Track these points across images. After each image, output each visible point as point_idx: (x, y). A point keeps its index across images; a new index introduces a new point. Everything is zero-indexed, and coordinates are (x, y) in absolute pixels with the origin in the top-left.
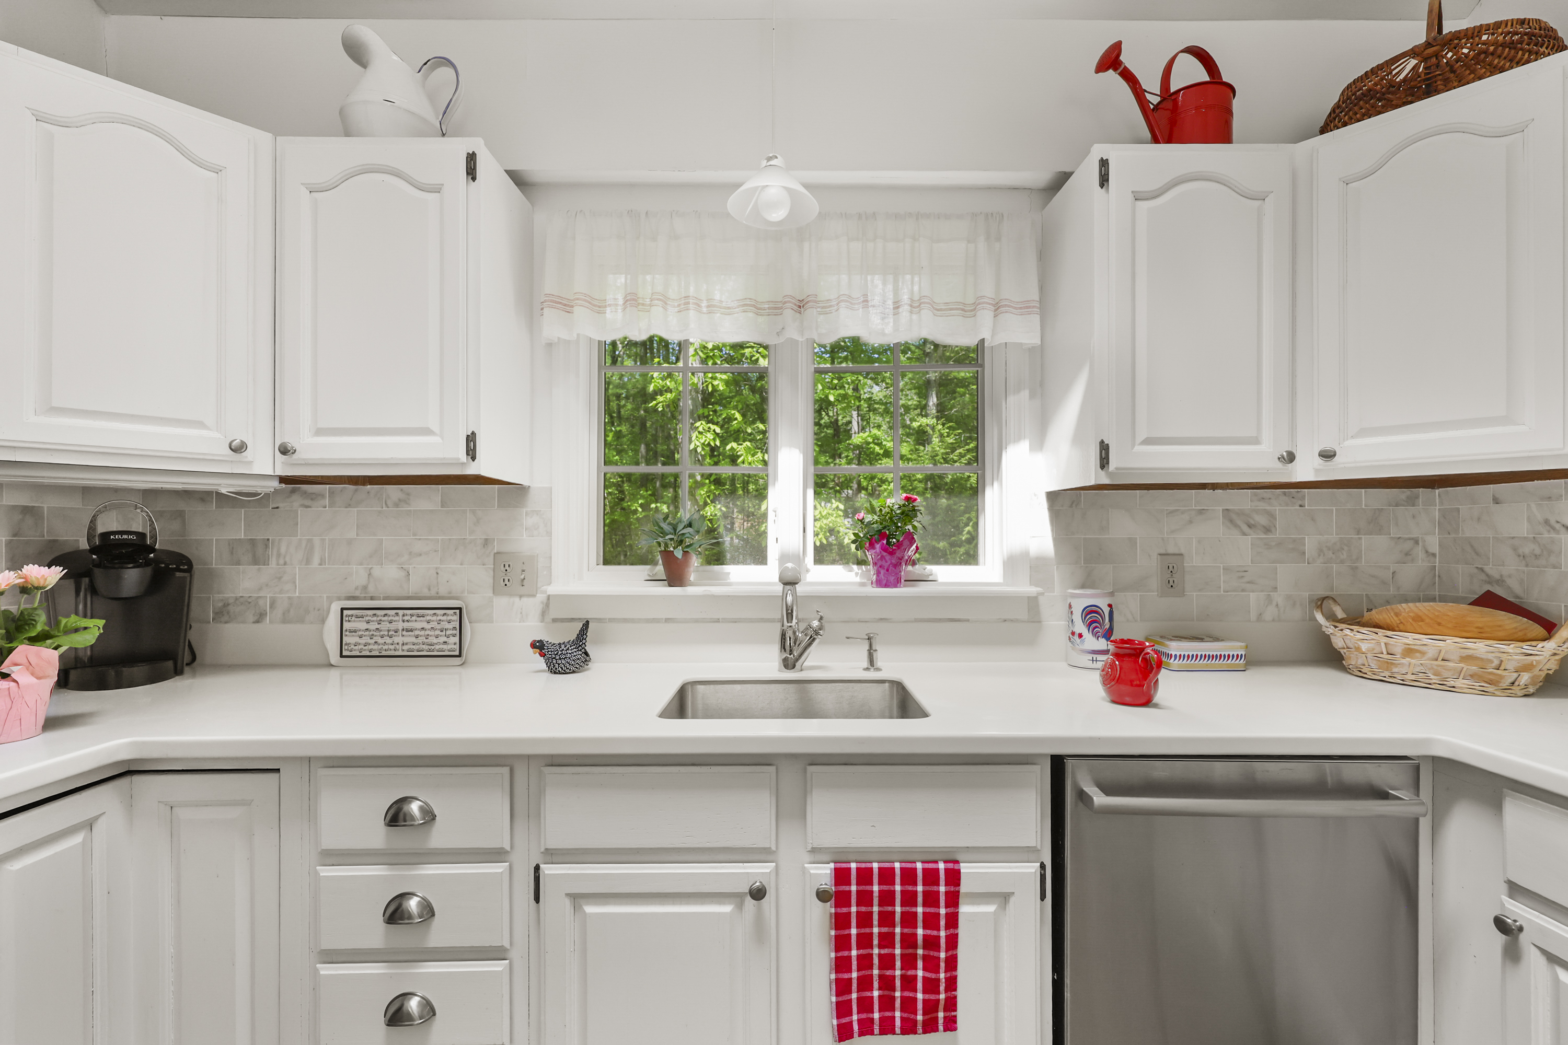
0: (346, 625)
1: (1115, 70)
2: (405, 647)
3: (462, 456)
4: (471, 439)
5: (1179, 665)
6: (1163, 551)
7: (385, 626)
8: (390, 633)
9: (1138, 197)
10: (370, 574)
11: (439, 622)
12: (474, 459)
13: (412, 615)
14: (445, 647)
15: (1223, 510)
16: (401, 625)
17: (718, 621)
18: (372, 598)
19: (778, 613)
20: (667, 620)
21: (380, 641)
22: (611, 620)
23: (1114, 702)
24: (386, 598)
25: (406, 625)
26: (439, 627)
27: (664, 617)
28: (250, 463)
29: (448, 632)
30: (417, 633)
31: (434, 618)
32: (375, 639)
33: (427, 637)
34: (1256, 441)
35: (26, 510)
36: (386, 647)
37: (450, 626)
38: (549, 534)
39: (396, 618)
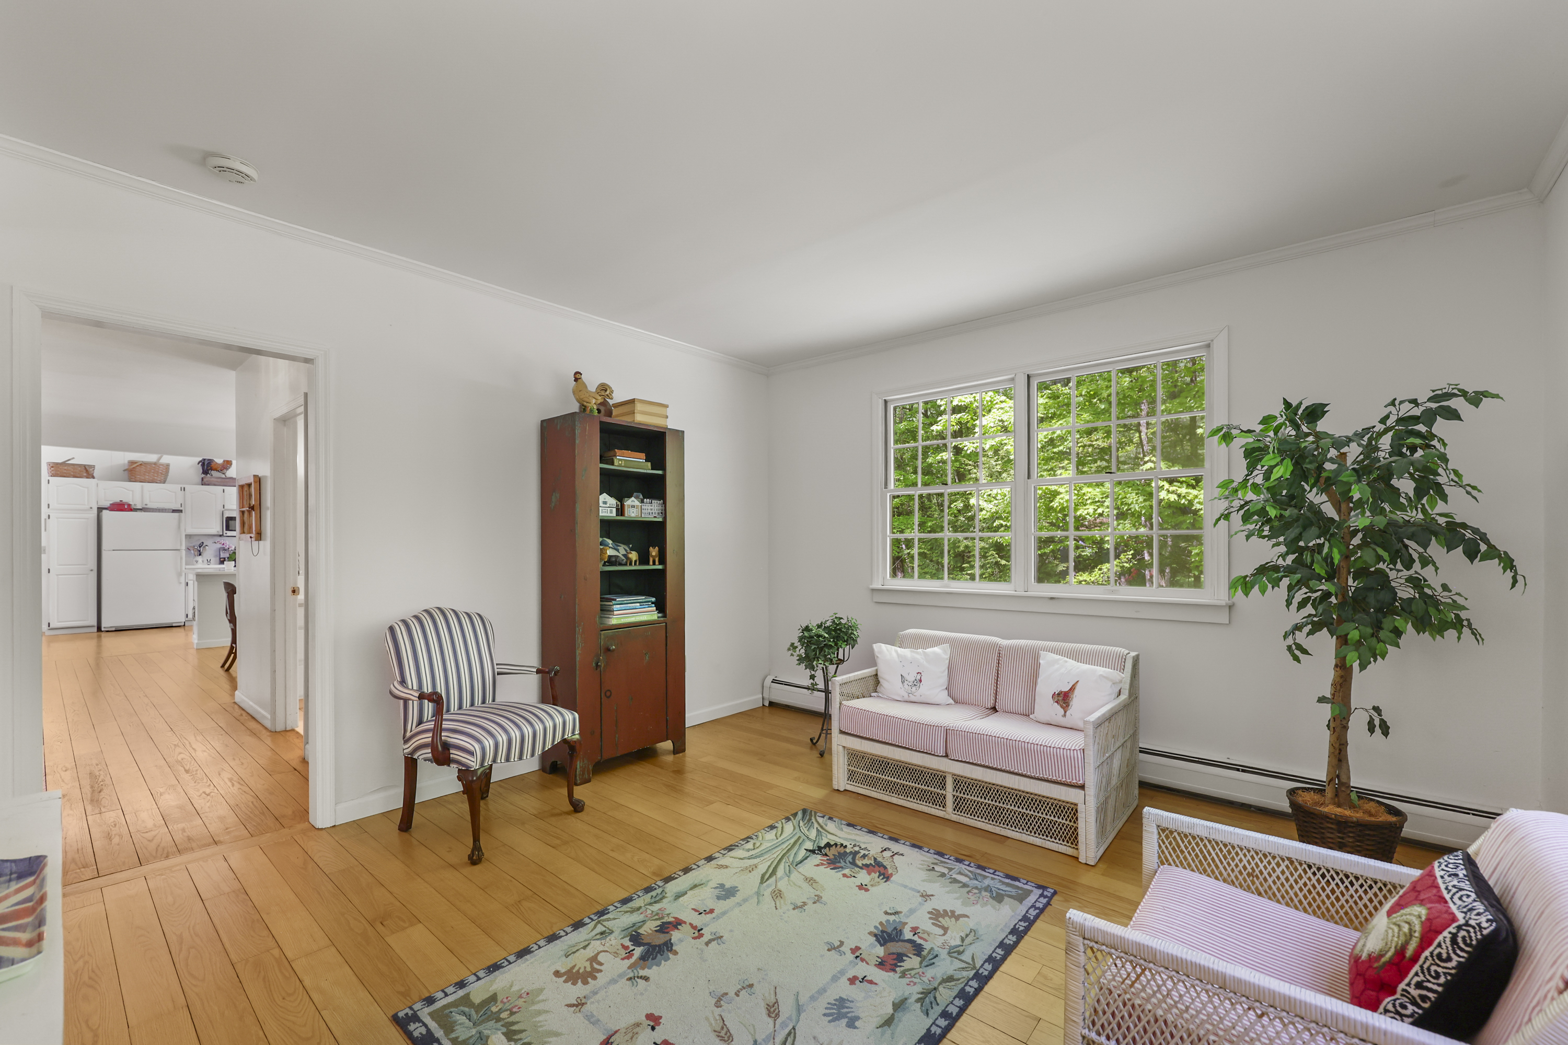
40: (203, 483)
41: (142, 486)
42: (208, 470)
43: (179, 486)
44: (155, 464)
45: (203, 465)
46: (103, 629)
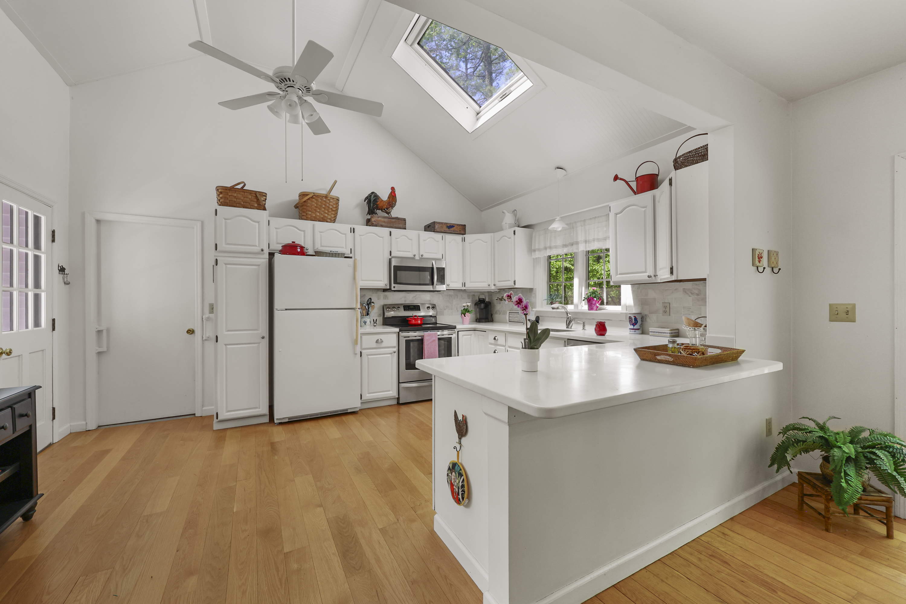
0: (510, 316)
1: (618, 179)
2: (517, 320)
3: (514, 285)
4: (515, 282)
5: (651, 334)
6: (664, 302)
9: (616, 214)
12: (516, 285)
15: (683, 289)
16: (516, 316)
17: (562, 318)
19: (565, 316)
20: (554, 317)
22: (545, 316)
23: (597, 335)
24: (515, 311)
27: (553, 316)
28: (491, 287)
30: (518, 317)
32: (513, 318)
34: (645, 272)
35: (474, 295)
36: (514, 320)
38: (536, 298)
40: (369, 223)
41: (314, 225)
42: (374, 210)
43: (349, 226)
44: (326, 197)
45: (369, 203)
46: (276, 421)
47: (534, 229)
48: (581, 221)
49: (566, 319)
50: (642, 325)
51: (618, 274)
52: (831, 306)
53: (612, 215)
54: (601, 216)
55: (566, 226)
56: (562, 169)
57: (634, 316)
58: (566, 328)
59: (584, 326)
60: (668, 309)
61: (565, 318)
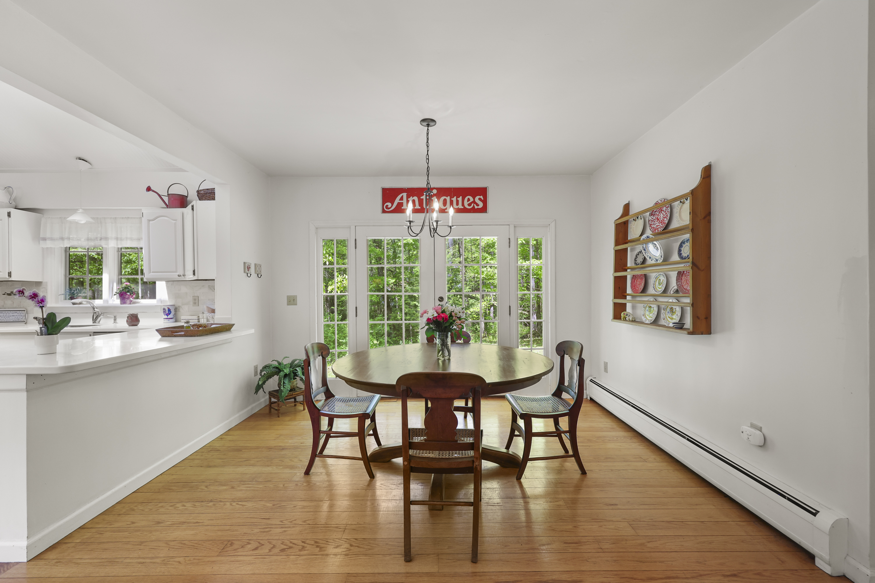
1: (151, 191)
2: (12, 320)
3: (7, 277)
4: (9, 273)
5: (182, 321)
6: (194, 296)
7: (8, 315)
8: (9, 316)
9: (149, 221)
10: (4, 303)
11: (20, 314)
12: (11, 277)
13: (14, 312)
14: (22, 320)
15: (208, 286)
16: (11, 315)
17: (87, 313)
18: (5, 308)
19: (92, 311)
20: (75, 313)
21: (7, 318)
22: (62, 313)
24: (8, 308)
25: (13, 315)
26: (20, 315)
29: (23, 316)
30: (15, 316)
31: (19, 313)
32: (5, 318)
33: (18, 317)
34: (176, 272)
36: (8, 320)
37: (23, 315)
38: (47, 291)
39: (10, 313)
47: (43, 214)
48: (111, 218)
49: (93, 314)
50: (175, 314)
51: (151, 272)
52: (288, 296)
53: (144, 220)
54: (134, 218)
55: (91, 220)
56: (86, 161)
57: (168, 308)
58: (92, 323)
59: (115, 320)
60: (197, 301)
61: (91, 313)
